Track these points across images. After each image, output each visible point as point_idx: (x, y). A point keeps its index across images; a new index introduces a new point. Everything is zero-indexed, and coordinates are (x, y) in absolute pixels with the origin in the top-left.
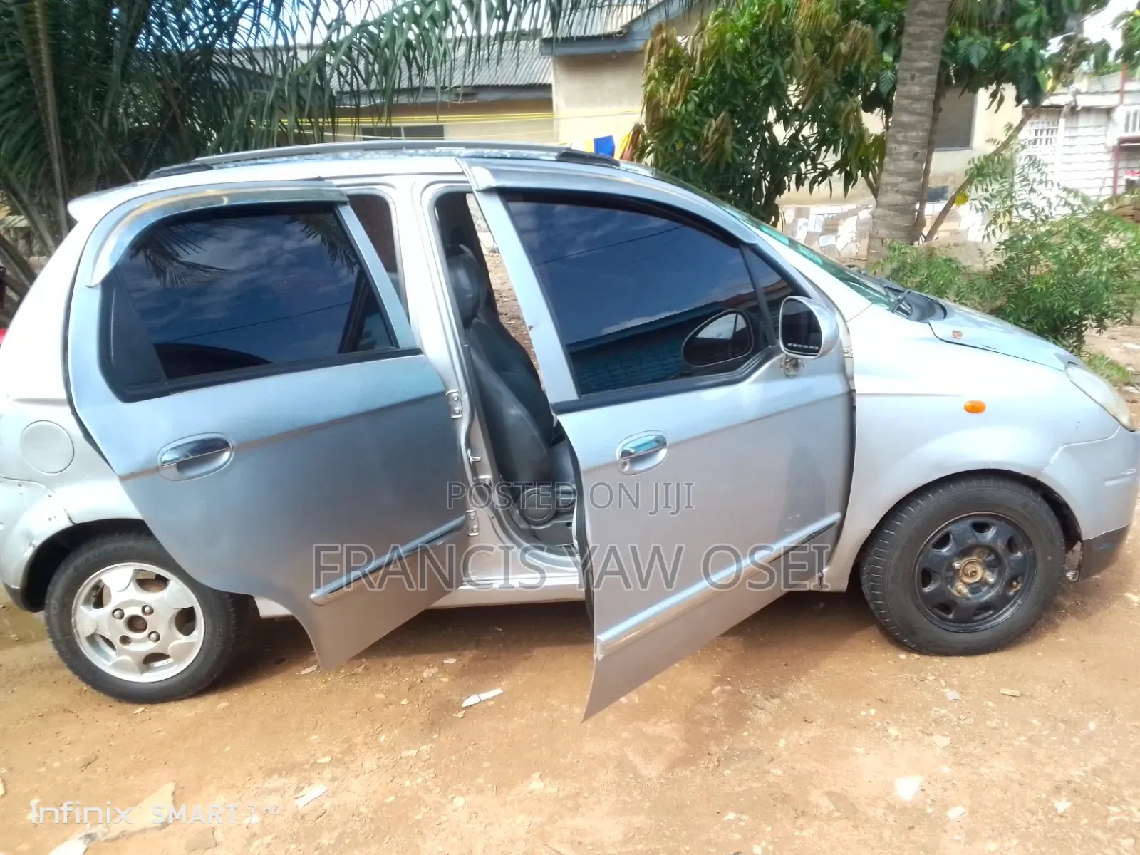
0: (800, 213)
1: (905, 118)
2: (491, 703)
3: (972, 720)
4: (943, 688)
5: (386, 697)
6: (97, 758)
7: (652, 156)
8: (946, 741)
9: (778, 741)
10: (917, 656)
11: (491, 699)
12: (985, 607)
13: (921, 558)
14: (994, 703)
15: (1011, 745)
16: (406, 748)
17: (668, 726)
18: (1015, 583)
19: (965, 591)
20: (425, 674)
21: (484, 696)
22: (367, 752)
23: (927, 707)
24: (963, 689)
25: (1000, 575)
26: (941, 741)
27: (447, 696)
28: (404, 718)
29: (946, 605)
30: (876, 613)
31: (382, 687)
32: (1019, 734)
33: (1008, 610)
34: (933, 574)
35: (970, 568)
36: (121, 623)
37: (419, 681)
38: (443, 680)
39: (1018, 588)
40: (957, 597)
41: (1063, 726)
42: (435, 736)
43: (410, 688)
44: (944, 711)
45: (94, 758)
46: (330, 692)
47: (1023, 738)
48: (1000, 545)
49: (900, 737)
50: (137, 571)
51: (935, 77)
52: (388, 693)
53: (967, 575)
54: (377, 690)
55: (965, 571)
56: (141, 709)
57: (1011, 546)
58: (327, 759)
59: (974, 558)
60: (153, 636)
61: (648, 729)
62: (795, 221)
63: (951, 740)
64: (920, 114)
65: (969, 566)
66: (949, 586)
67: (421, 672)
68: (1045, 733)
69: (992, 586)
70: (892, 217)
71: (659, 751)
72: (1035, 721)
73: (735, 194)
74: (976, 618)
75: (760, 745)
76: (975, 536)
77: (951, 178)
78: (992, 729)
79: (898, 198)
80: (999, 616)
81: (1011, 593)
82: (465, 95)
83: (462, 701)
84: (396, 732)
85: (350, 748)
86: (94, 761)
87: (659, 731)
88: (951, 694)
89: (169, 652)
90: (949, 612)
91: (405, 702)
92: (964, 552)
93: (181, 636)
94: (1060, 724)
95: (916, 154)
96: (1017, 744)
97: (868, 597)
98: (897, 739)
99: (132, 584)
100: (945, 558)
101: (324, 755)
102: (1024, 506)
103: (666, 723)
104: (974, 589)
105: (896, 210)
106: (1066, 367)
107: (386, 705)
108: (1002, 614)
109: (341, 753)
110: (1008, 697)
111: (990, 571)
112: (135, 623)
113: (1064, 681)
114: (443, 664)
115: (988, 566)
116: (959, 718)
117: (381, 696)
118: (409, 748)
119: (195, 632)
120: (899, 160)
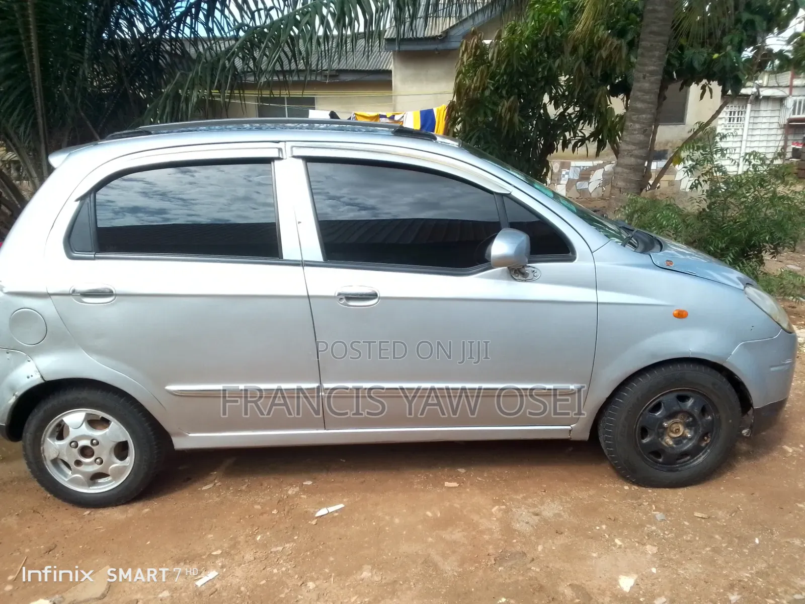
0: (564, 165)
1: (639, 105)
2: (336, 514)
3: (673, 535)
4: (654, 511)
5: (262, 508)
6: (56, 546)
7: (460, 125)
8: (655, 550)
9: (537, 546)
10: (636, 488)
11: (336, 511)
12: (685, 454)
13: (641, 419)
14: (688, 522)
15: (699, 553)
16: (274, 546)
17: (460, 534)
18: (706, 438)
19: (671, 443)
20: (290, 492)
21: (331, 509)
22: (247, 547)
23: (642, 526)
24: (667, 512)
25: (696, 432)
26: (651, 549)
27: (305, 508)
28: (275, 523)
29: (657, 452)
30: (608, 457)
31: (260, 500)
32: (706, 546)
33: (701, 456)
34: (648, 430)
35: (675, 427)
36: (76, 451)
37: (285, 497)
38: (302, 496)
39: (708, 441)
40: (666, 447)
41: (736, 540)
42: (296, 538)
43: (279, 502)
44: (654, 528)
45: (54, 546)
46: (222, 503)
47: (708, 549)
48: (696, 411)
49: (623, 546)
50: (88, 415)
51: (660, 77)
52: (263, 505)
53: (672, 432)
54: (256, 503)
55: (672, 429)
56: (88, 512)
57: (704, 411)
58: (219, 552)
59: (678, 420)
60: (98, 460)
61: (446, 535)
62: (560, 171)
63: (658, 549)
64: (649, 103)
65: (674, 425)
66: (660, 439)
67: (287, 491)
68: (724, 545)
69: (690, 439)
70: (627, 174)
71: (454, 552)
72: (717, 536)
73: (518, 152)
74: (679, 461)
75: (525, 550)
76: (678, 404)
77: (670, 144)
78: (688, 541)
79: (632, 161)
80: (694, 461)
81: (703, 445)
82: (331, 76)
83: (316, 512)
84: (268, 533)
85: (235, 545)
86: (54, 549)
87: (454, 537)
88: (659, 516)
89: (109, 473)
90: (659, 457)
91: (275, 512)
92: (671, 416)
93: (118, 461)
94: (735, 539)
95: (645, 131)
96: (704, 553)
97: (603, 445)
98: (620, 547)
99: (84, 424)
100: (657, 419)
101: (216, 549)
102: (714, 384)
103: (459, 532)
104: (678, 441)
105: (630, 169)
106: (745, 287)
107: (262, 514)
108: (697, 459)
109: (229, 548)
110: (699, 519)
111: (688, 429)
112: (85, 452)
113: (738, 508)
114: (303, 484)
115: (687, 426)
116: (664, 534)
117: (258, 507)
118: (277, 546)
119: (128, 459)
120: (633, 134)
